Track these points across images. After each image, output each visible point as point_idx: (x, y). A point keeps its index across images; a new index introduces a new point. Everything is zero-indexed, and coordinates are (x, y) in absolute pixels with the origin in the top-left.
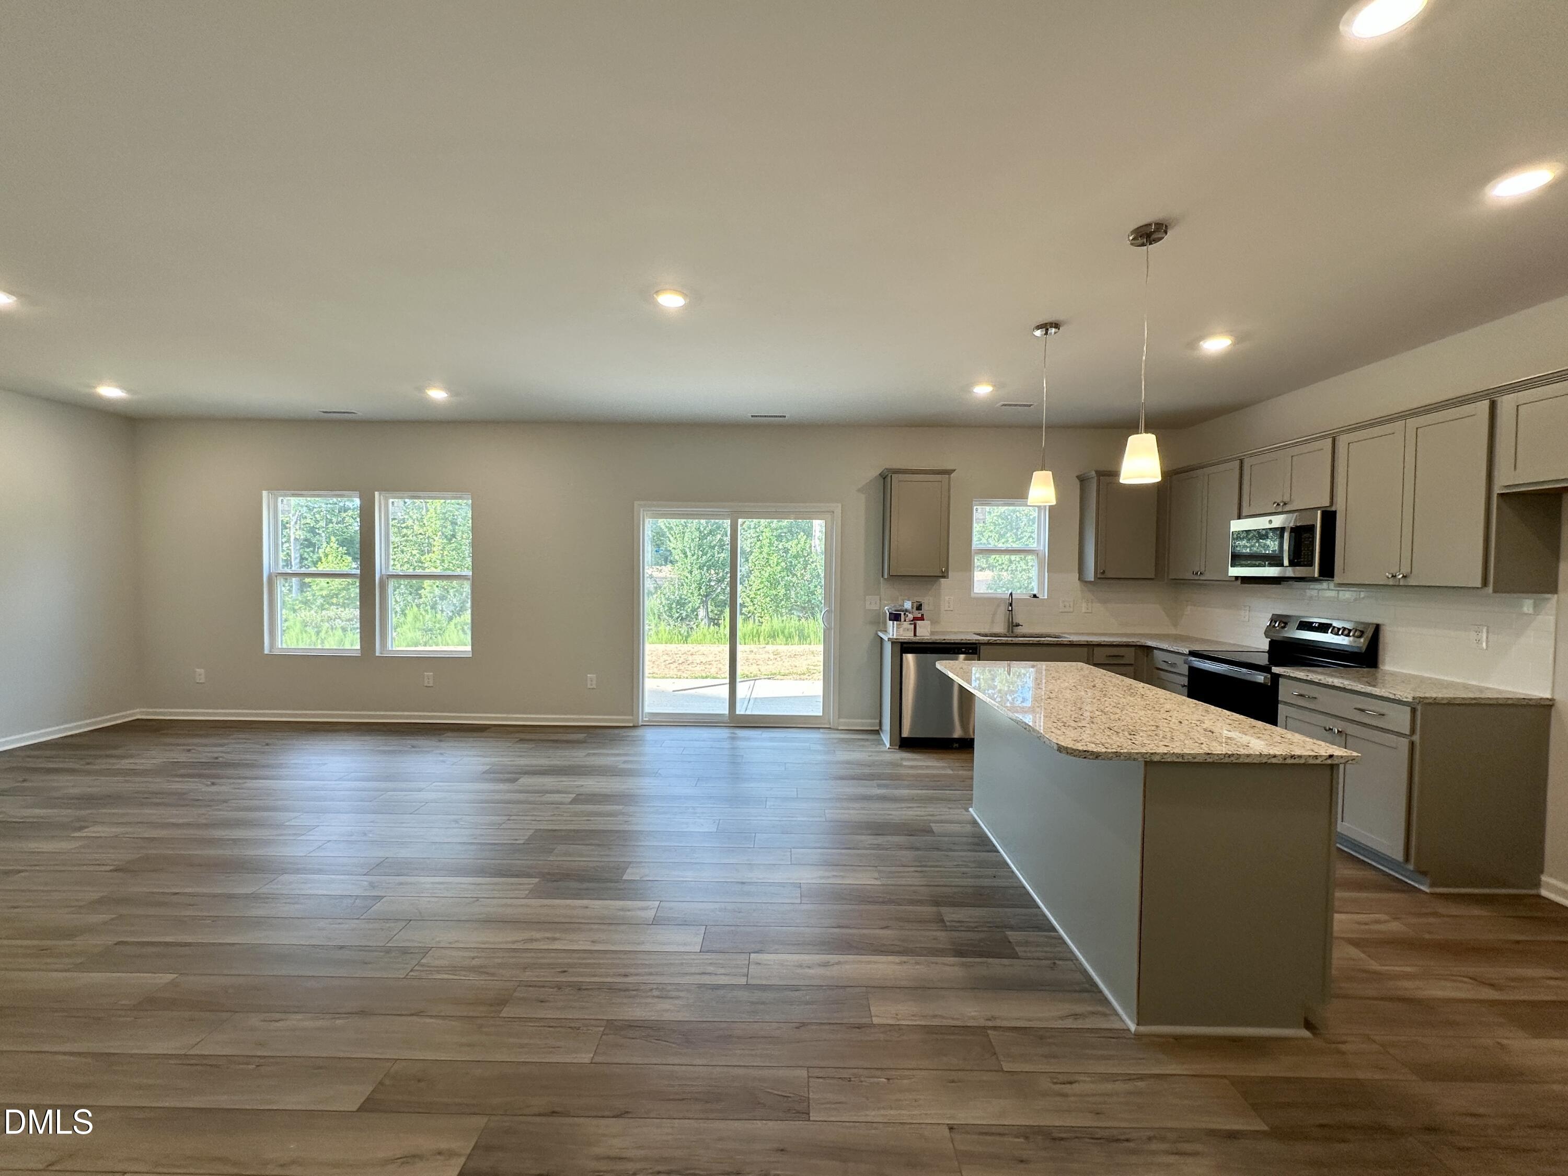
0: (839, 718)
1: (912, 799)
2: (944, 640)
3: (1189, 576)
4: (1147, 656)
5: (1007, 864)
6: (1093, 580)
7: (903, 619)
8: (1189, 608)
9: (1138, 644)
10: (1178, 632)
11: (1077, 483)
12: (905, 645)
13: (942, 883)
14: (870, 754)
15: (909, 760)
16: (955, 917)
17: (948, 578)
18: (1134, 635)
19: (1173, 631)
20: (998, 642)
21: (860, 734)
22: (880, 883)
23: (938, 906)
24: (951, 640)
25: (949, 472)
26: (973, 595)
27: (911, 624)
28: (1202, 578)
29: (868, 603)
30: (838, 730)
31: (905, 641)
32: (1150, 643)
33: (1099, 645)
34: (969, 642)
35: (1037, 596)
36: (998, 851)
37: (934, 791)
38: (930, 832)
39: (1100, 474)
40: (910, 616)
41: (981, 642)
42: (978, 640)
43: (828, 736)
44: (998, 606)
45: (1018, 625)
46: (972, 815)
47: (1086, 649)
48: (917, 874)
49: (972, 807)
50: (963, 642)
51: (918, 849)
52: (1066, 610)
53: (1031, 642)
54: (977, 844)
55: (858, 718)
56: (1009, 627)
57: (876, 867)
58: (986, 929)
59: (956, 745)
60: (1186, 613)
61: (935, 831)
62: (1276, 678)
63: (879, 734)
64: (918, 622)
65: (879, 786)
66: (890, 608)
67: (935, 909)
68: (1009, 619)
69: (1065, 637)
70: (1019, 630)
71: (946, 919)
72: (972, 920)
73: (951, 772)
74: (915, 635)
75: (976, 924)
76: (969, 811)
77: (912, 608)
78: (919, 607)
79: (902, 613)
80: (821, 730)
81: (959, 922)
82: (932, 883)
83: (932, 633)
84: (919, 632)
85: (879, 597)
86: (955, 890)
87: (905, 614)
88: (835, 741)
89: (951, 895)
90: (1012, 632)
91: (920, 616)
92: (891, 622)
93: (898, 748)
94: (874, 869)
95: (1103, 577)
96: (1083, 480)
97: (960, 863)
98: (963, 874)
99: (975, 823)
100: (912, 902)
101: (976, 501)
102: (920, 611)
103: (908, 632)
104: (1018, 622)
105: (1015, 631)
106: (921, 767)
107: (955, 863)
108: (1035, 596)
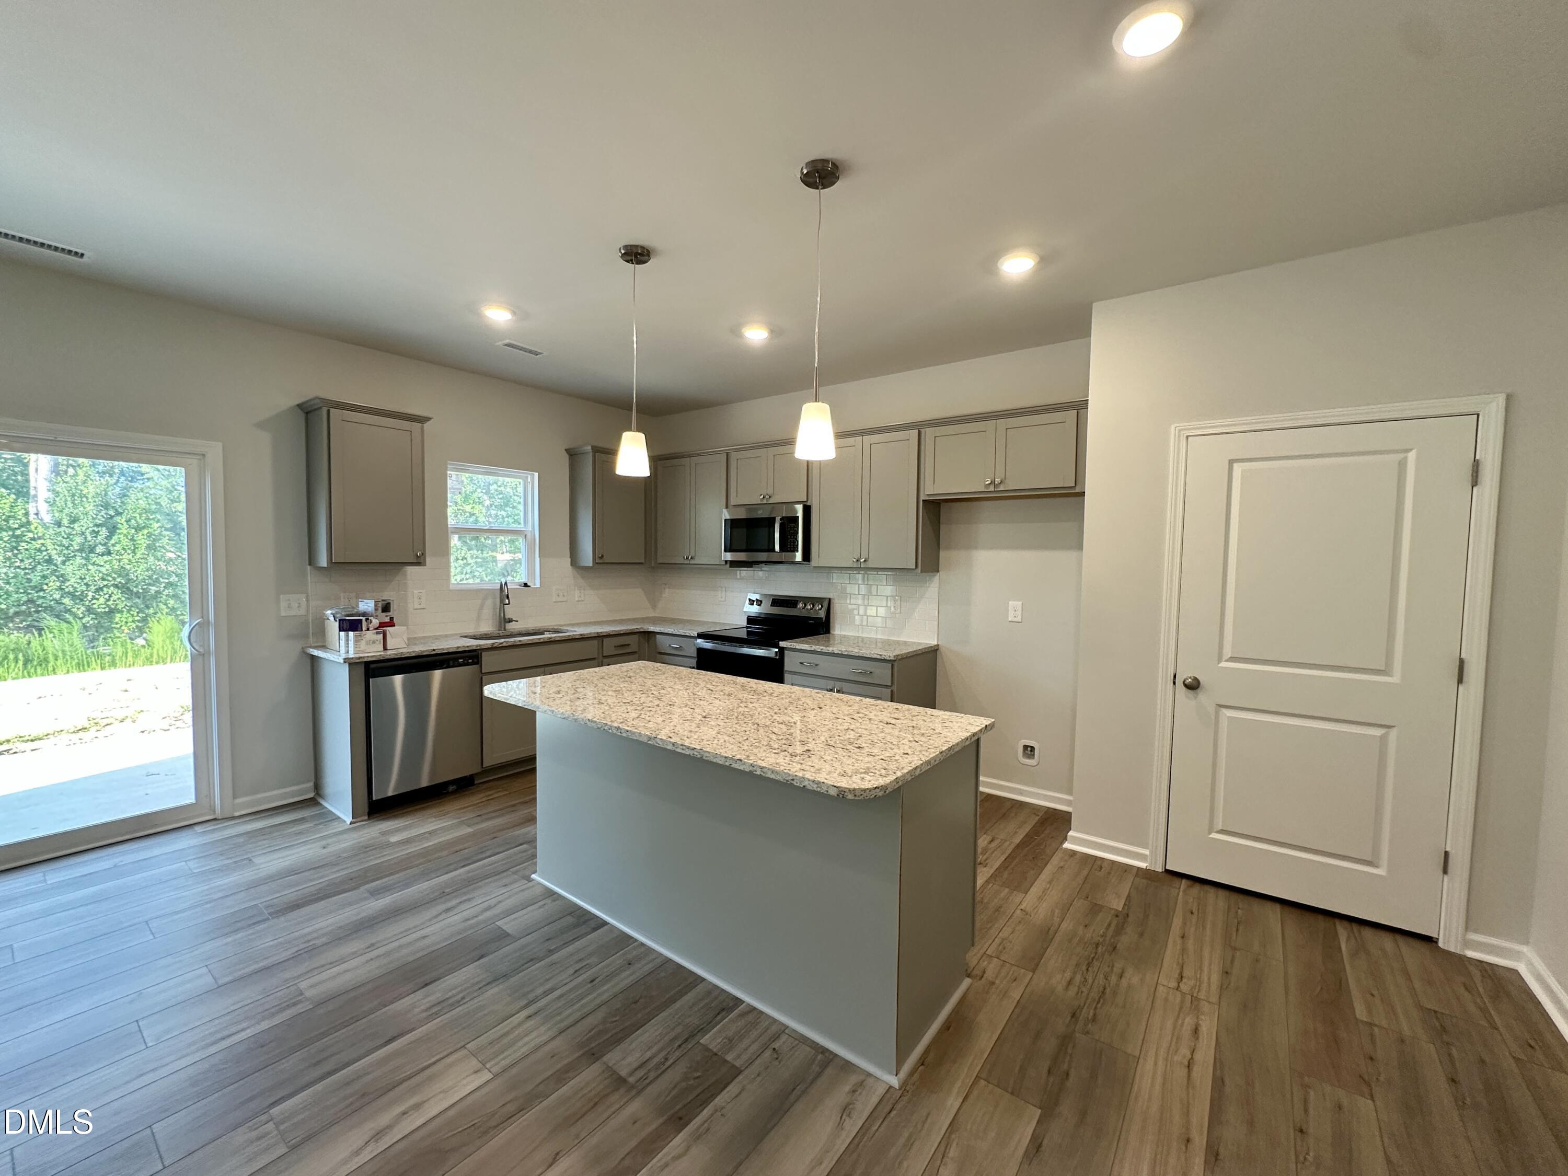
0: (235, 797)
1: (443, 894)
2: (434, 650)
3: (680, 560)
4: (648, 641)
5: (631, 937)
6: (591, 565)
7: (364, 628)
8: (667, 590)
9: (642, 630)
10: (656, 615)
11: (566, 458)
12: (373, 666)
13: (578, 1015)
14: (324, 843)
15: (397, 830)
16: (633, 1060)
17: (425, 565)
18: (634, 620)
19: (652, 614)
20: (504, 644)
21: (282, 813)
22: (490, 1076)
23: (598, 1059)
24: (443, 649)
25: (422, 420)
26: (451, 587)
27: (377, 633)
28: (692, 562)
29: (283, 604)
30: (233, 818)
31: (374, 659)
32: (652, 628)
33: (609, 636)
34: (467, 649)
35: (529, 584)
36: (605, 923)
37: (467, 868)
38: (503, 936)
39: (596, 450)
40: (375, 622)
41: (483, 647)
42: (480, 645)
43: (217, 836)
44: (485, 599)
45: (510, 621)
46: (539, 884)
47: (595, 642)
48: (531, 1023)
49: (535, 872)
50: (460, 650)
51: (506, 976)
52: (559, 599)
53: (542, 640)
54: (576, 925)
55: (274, 789)
56: (500, 623)
57: (464, 1047)
58: (678, 1054)
59: (451, 788)
60: (664, 596)
61: (509, 931)
62: (782, 650)
63: (318, 804)
64: (389, 630)
65: (374, 893)
66: (337, 613)
67: (596, 1068)
68: (500, 614)
69: (567, 631)
70: (511, 627)
71: (623, 1073)
72: (654, 1050)
73: (470, 830)
74: (385, 649)
75: (663, 1054)
76: (533, 880)
77: (376, 610)
78: (386, 608)
79: (364, 619)
80: (198, 829)
81: (641, 1066)
82: (566, 1023)
83: (411, 641)
84: (390, 643)
85: (305, 595)
86: (600, 1015)
87: (367, 619)
88: (241, 840)
89: (601, 1027)
90: (505, 629)
91: (387, 620)
92: (342, 633)
93: (366, 818)
94: (463, 1052)
95: (601, 562)
96: (573, 455)
97: (578, 967)
98: (592, 981)
99: (551, 894)
100: (561, 1077)
101: (451, 464)
102: (388, 614)
103: (374, 645)
104: (510, 617)
105: (507, 627)
106: (421, 838)
107: (571, 971)
108: (526, 585)
